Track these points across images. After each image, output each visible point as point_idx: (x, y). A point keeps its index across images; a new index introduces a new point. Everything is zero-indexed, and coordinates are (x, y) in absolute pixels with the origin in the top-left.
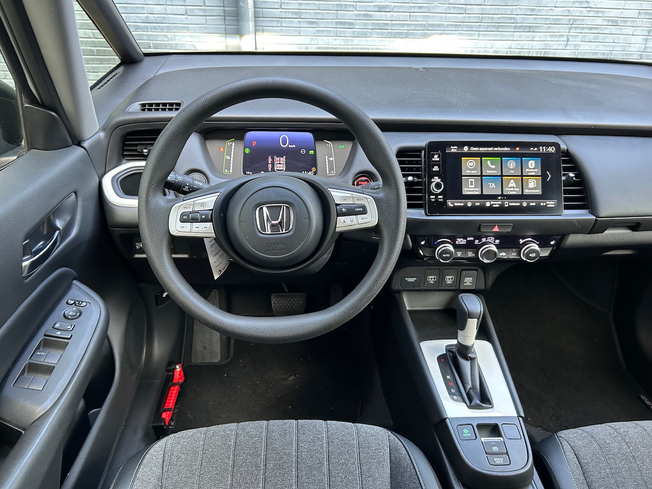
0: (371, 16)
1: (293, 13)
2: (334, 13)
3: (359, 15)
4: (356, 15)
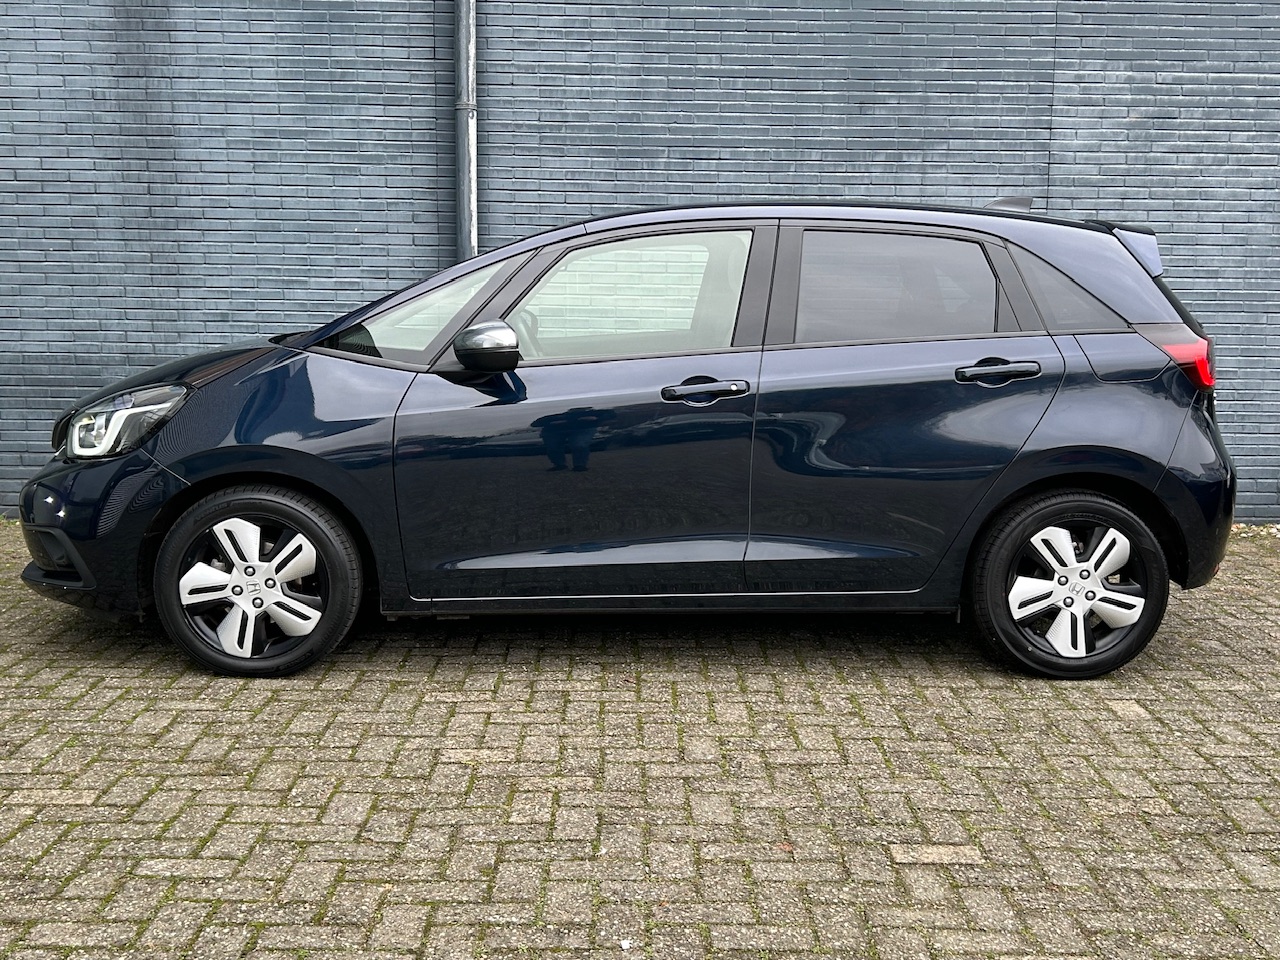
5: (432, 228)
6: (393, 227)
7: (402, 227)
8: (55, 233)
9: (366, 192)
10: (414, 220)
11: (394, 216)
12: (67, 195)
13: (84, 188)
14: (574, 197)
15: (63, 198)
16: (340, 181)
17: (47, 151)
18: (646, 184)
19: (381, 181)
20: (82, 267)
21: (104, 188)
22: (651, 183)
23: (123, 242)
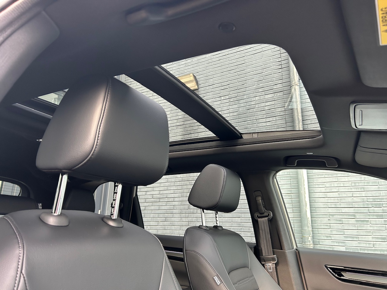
8: (161, 215)
12: (166, 202)
13: (171, 200)
15: (164, 204)
17: (162, 189)
20: (168, 227)
21: (176, 199)
23: (180, 218)
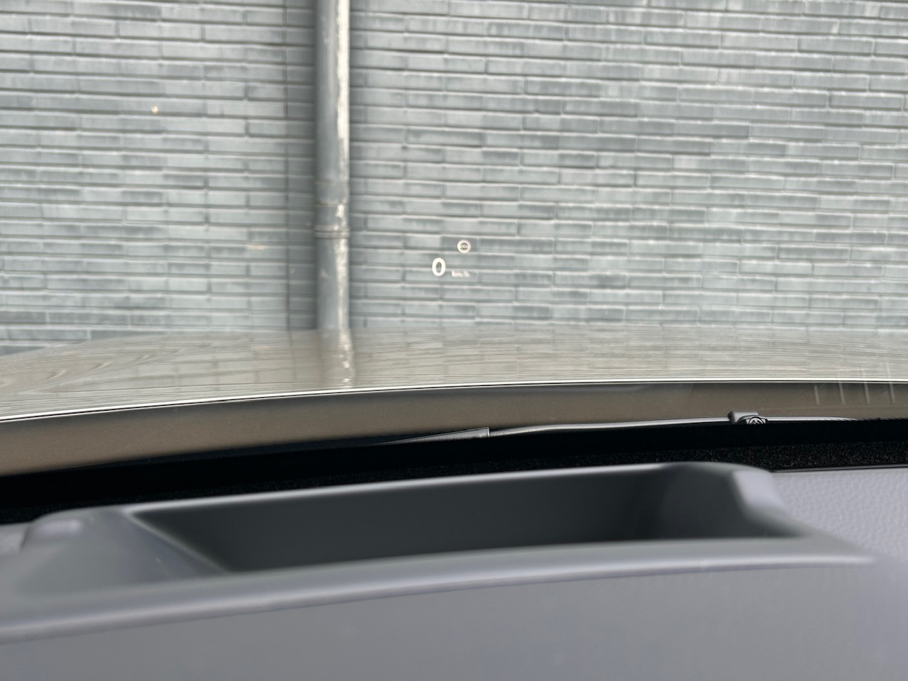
0: (584, 295)
1: (427, 290)
2: (510, 291)
3: (561, 294)
4: (555, 294)
5: (275, 109)
6: (214, 106)
7: (229, 107)
9: (169, 48)
10: (248, 96)
11: (216, 88)
14: (500, 64)
16: (129, 28)
18: (612, 46)
19: (195, 31)
22: (619, 46)
